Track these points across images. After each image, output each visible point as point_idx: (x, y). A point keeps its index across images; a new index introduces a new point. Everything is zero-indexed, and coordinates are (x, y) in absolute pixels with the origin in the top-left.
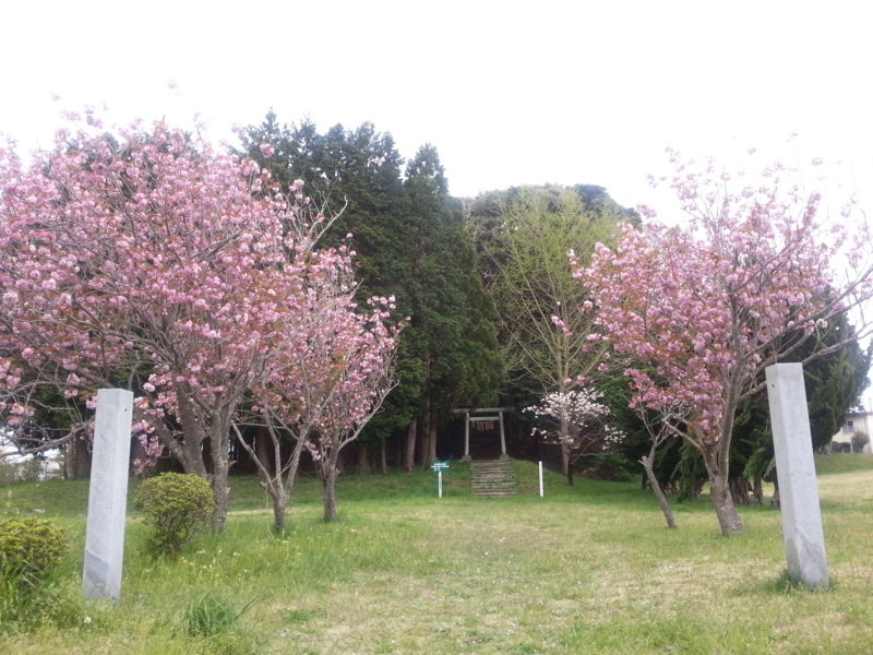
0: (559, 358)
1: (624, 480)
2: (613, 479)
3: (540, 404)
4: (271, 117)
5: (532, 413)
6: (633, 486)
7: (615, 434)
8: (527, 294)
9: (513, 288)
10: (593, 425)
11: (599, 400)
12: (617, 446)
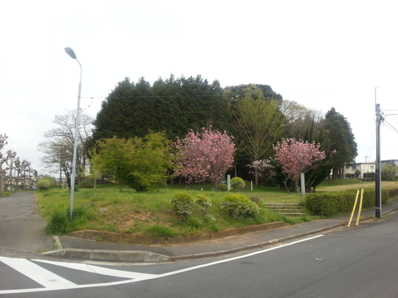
0: (255, 148)
1: (274, 186)
2: (271, 186)
3: (251, 164)
4: (172, 76)
5: (249, 167)
6: (277, 188)
7: (273, 173)
8: (246, 128)
9: (242, 126)
10: (267, 170)
11: (268, 163)
12: (274, 176)
